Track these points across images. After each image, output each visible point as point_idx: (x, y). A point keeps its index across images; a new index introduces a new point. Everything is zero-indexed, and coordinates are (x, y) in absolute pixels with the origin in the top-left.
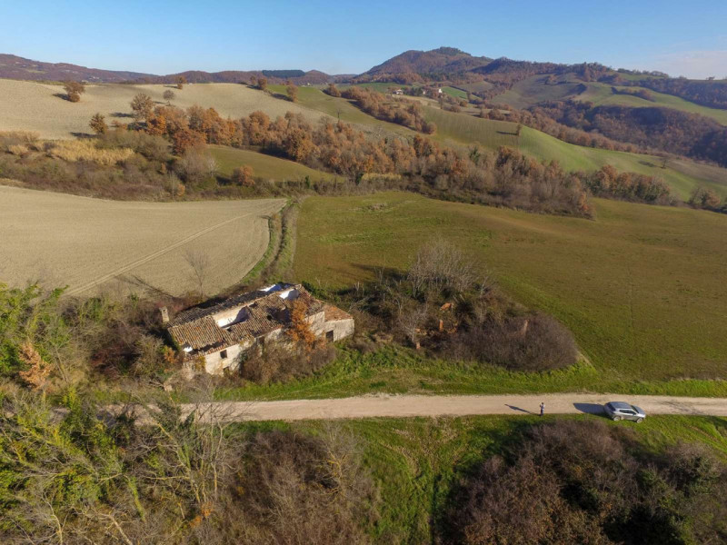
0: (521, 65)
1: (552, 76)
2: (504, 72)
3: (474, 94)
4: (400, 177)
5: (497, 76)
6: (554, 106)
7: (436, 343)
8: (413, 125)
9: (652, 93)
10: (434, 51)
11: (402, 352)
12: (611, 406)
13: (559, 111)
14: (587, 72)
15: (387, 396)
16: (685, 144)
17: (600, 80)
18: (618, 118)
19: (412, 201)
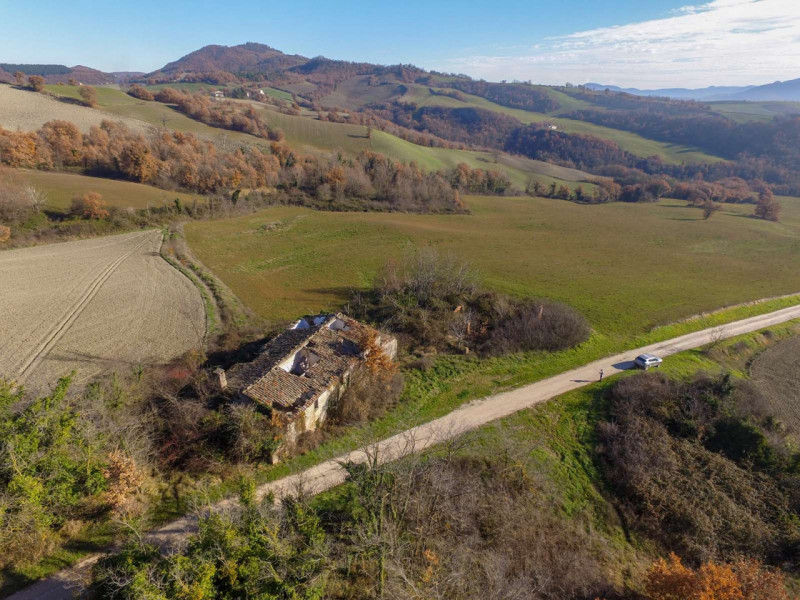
0: (340, 65)
1: (373, 76)
2: (324, 72)
3: (300, 96)
4: (275, 190)
5: (316, 76)
6: (382, 108)
8: (258, 132)
9: (463, 95)
10: (239, 46)
11: (456, 358)
12: (641, 359)
13: (388, 113)
14: (404, 73)
15: (479, 401)
16: (499, 141)
17: (417, 82)
18: (442, 118)
19: (303, 215)
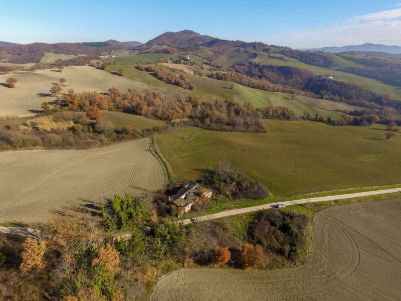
0: (226, 42)
1: (241, 48)
2: (218, 46)
3: (205, 58)
5: (215, 48)
6: (244, 65)
7: (234, 195)
8: (184, 86)
9: (286, 58)
10: (180, 32)
12: (278, 205)
13: (247, 68)
14: (257, 47)
17: (263, 51)
18: (273, 71)
19: (198, 132)
